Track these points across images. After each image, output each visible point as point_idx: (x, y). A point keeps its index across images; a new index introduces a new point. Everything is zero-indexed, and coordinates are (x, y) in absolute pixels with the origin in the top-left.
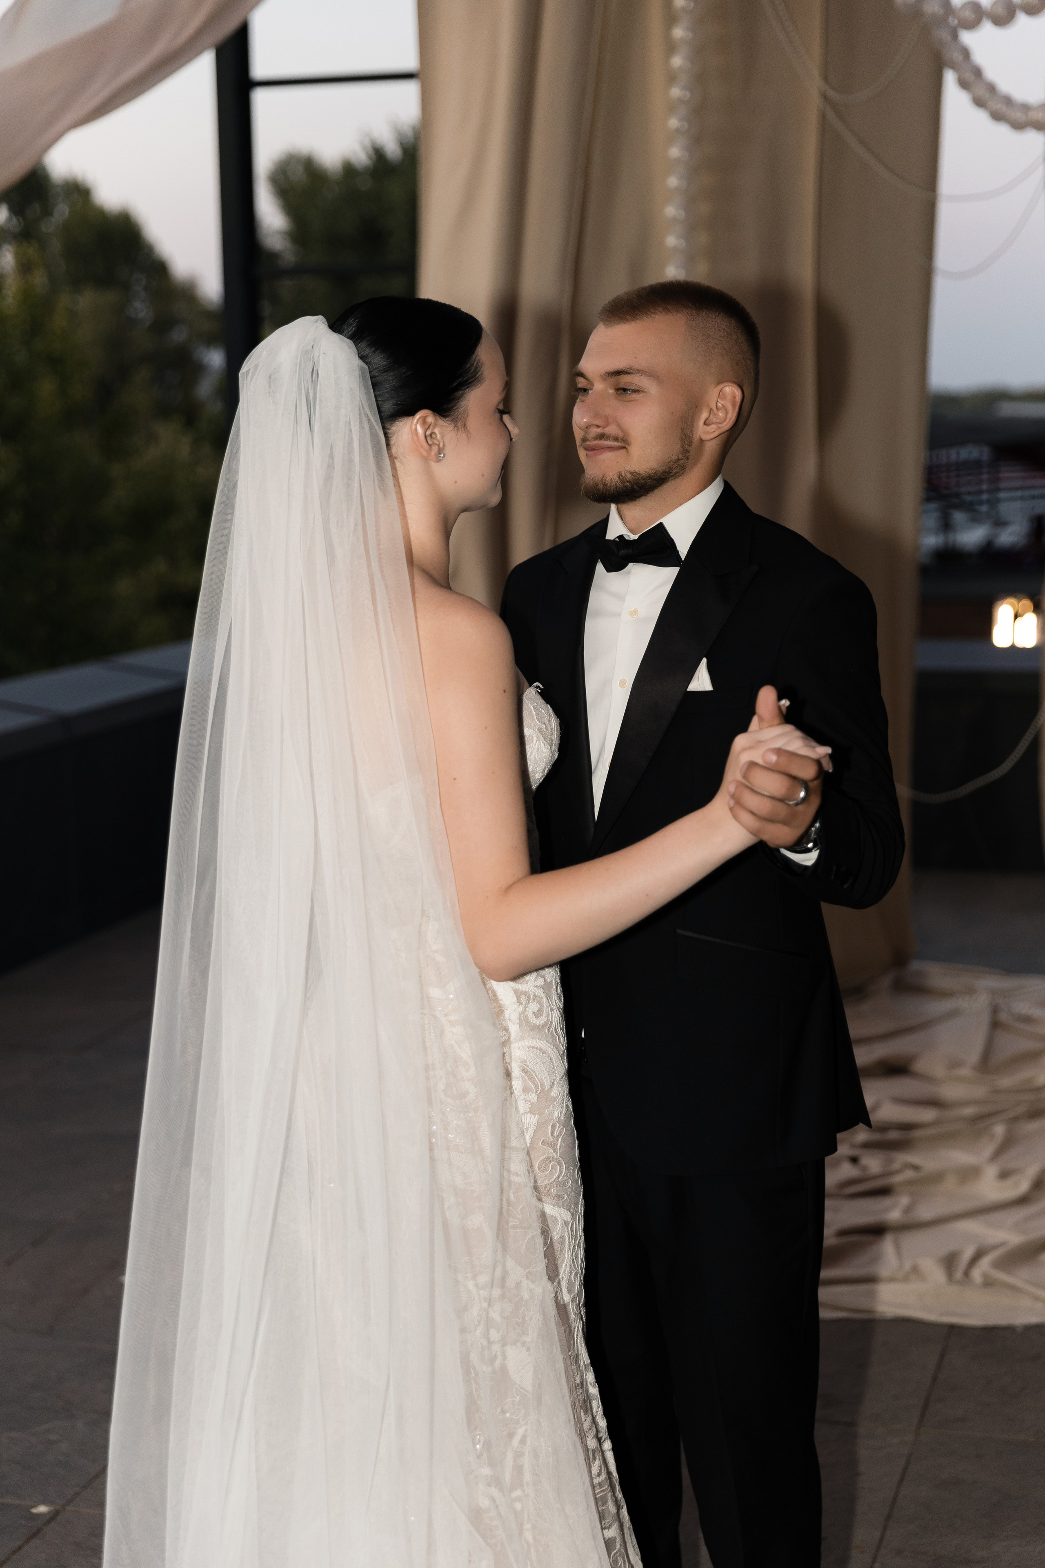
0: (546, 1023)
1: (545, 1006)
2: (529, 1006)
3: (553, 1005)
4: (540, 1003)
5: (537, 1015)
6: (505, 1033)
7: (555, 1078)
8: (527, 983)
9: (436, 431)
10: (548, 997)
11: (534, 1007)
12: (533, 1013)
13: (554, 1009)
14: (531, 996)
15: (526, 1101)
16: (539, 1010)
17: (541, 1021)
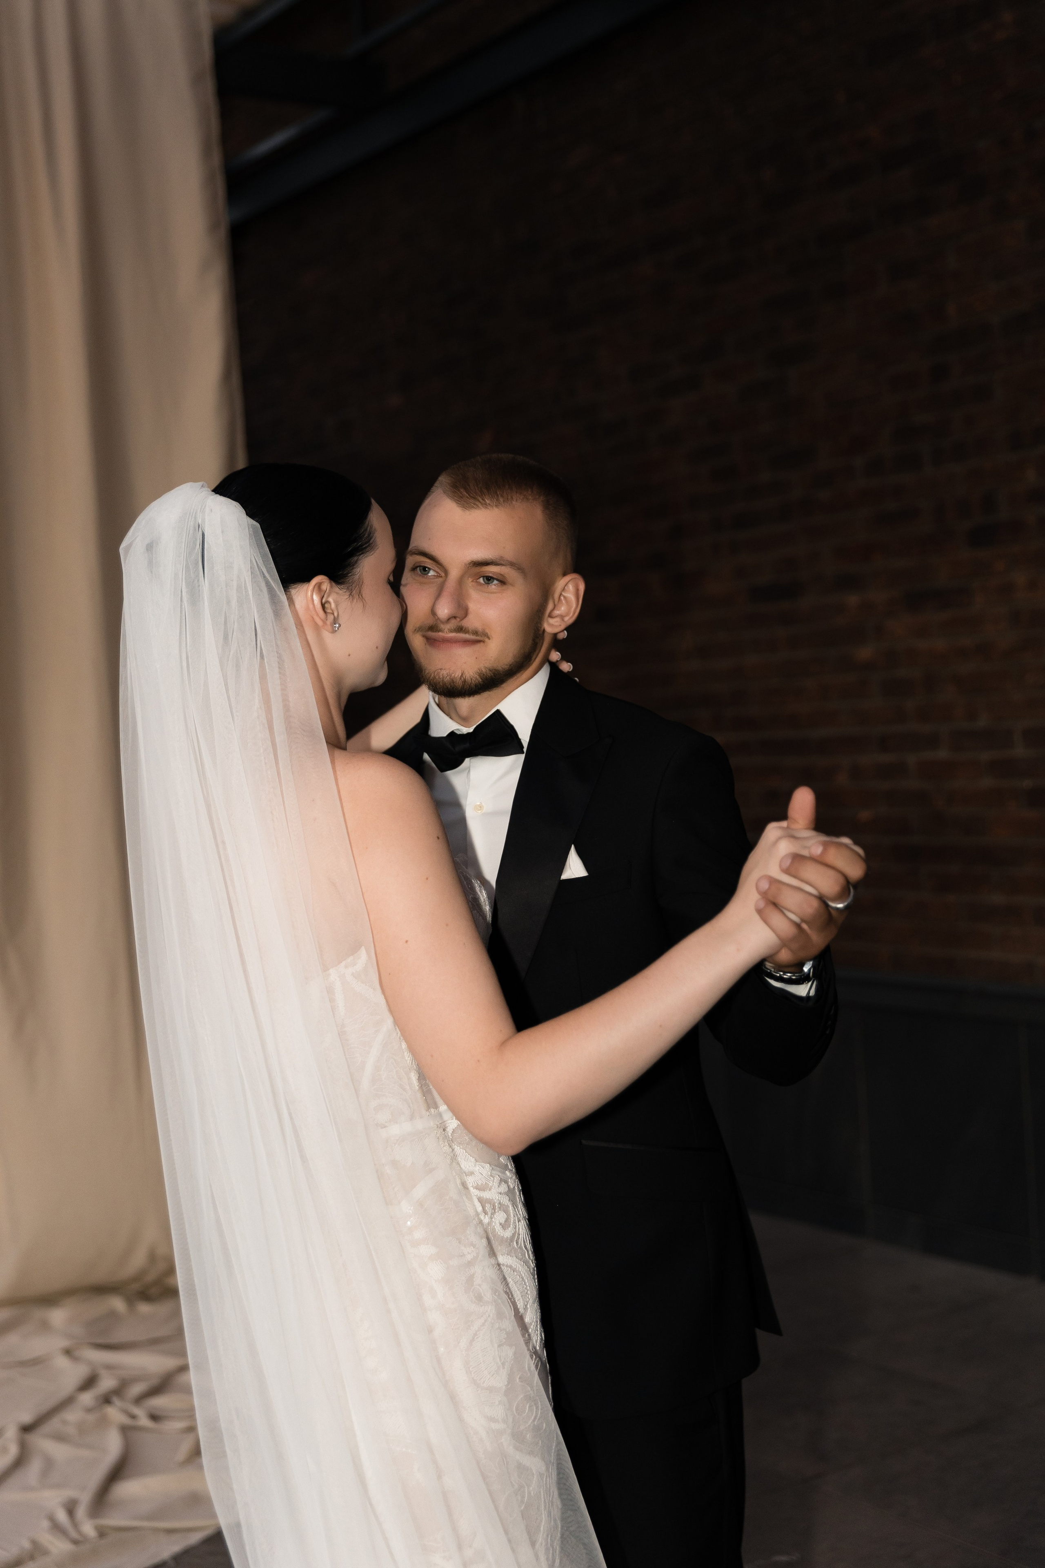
0: (514, 1235)
1: (512, 1216)
2: (495, 1216)
3: (520, 1214)
4: (506, 1212)
5: (504, 1226)
6: (473, 1250)
7: (528, 1300)
8: (490, 1190)
9: (331, 600)
10: (514, 1204)
11: (500, 1217)
12: (501, 1224)
13: (521, 1219)
14: (496, 1204)
15: (501, 1331)
16: (507, 1220)
17: (508, 1234)
